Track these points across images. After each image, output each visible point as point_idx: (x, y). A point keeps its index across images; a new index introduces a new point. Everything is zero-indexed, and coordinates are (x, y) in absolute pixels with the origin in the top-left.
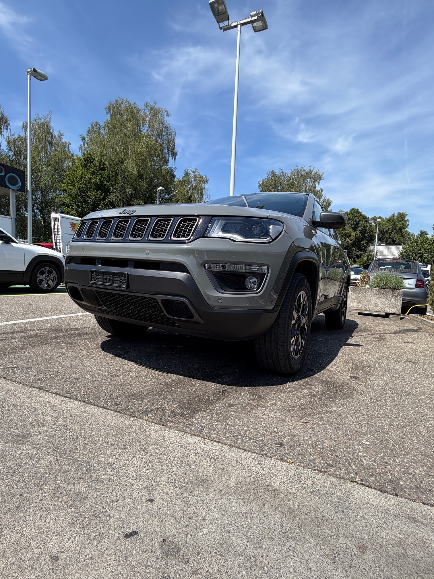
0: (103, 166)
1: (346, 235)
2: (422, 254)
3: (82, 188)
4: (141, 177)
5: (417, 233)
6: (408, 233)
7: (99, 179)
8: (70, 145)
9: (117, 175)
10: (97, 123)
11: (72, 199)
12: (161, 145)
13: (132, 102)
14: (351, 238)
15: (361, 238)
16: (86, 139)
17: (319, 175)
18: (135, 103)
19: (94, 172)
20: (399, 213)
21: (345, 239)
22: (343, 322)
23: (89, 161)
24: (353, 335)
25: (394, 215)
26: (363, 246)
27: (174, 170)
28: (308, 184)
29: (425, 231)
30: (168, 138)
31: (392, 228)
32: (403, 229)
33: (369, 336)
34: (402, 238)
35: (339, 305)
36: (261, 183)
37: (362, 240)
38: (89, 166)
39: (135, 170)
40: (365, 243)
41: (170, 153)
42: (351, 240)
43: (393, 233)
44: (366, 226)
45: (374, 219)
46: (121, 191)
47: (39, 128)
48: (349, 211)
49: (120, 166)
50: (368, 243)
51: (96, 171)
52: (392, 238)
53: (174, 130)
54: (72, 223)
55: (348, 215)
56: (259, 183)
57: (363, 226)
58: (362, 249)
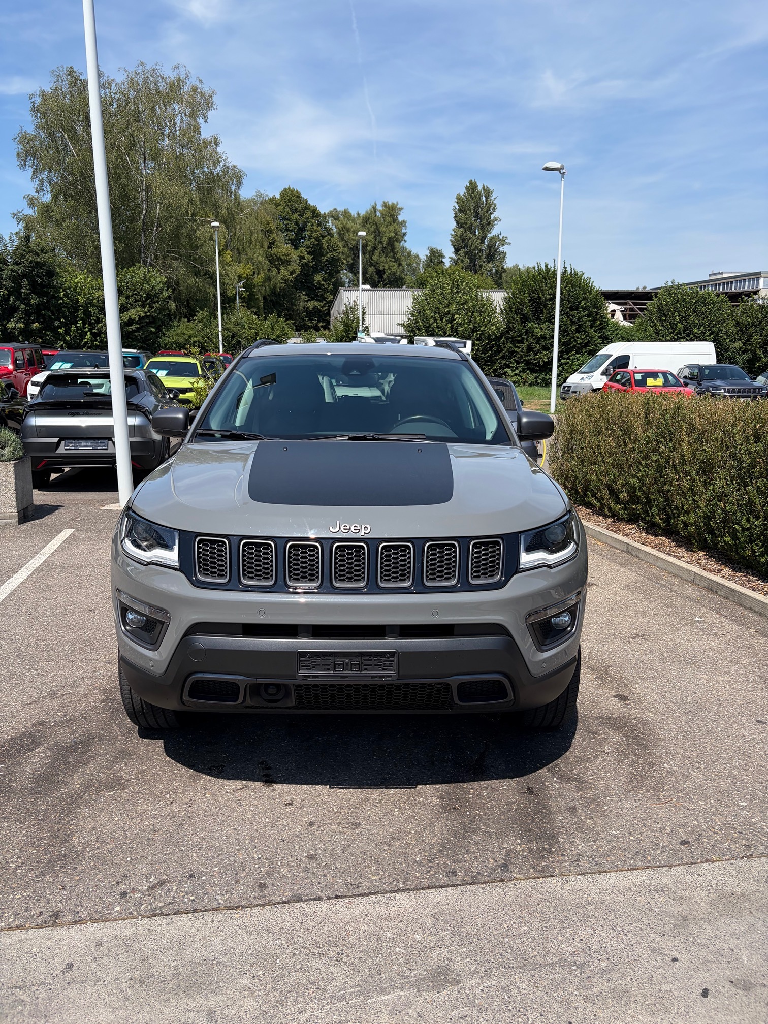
1: (279, 259)
2: (452, 314)
5: (423, 254)
6: (408, 253)
14: (290, 268)
15: (313, 267)
17: (202, 94)
20: (385, 205)
21: (279, 270)
25: (374, 209)
26: (319, 288)
28: (178, 120)
29: (439, 249)
31: (373, 240)
32: (396, 243)
34: (396, 265)
36: (37, 103)
37: (316, 270)
42: (291, 273)
43: (377, 253)
44: (321, 235)
45: (335, 215)
48: (278, 196)
52: (375, 266)
55: (277, 205)
56: (34, 103)
57: (314, 234)
58: (317, 295)
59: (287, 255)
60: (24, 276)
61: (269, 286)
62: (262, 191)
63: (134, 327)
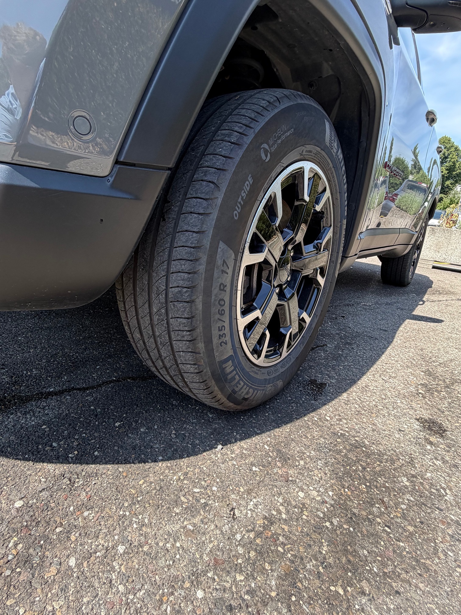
22: (410, 277)
24: (424, 299)
33: (453, 302)
35: (410, 246)
37: (448, 179)
44: (457, 161)
50: (455, 184)
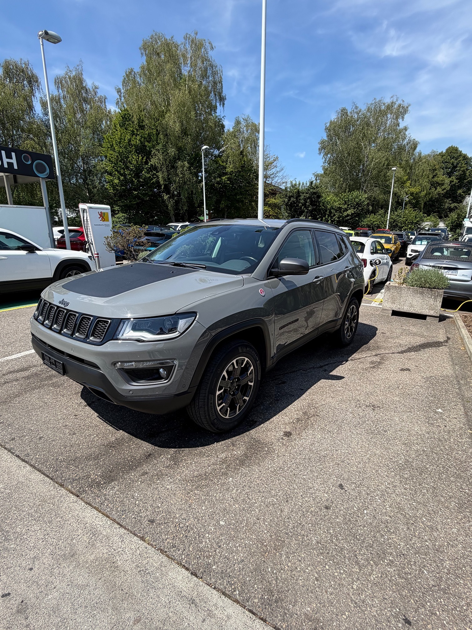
0: (142, 123)
1: (437, 183)
3: (122, 152)
4: (185, 132)
7: (140, 140)
8: (106, 100)
9: (159, 134)
10: (132, 70)
11: (114, 166)
12: (206, 89)
13: (168, 38)
14: (443, 187)
16: (122, 91)
17: (403, 107)
18: (172, 37)
19: (133, 131)
21: (436, 189)
23: (127, 118)
26: (459, 197)
27: (223, 119)
28: (388, 122)
30: (214, 78)
33: (369, 358)
36: (328, 126)
37: (460, 187)
38: (128, 125)
39: (177, 125)
40: (463, 192)
41: (217, 98)
42: (443, 190)
44: (467, 169)
46: (163, 153)
47: (71, 83)
48: (444, 151)
49: (161, 121)
51: (135, 131)
53: (220, 67)
54: (101, 212)
55: (443, 156)
56: (326, 126)
57: (462, 169)
58: (458, 200)
59: (442, 181)
60: (309, 198)
61: (429, 197)
62: (435, 150)
63: (349, 218)
